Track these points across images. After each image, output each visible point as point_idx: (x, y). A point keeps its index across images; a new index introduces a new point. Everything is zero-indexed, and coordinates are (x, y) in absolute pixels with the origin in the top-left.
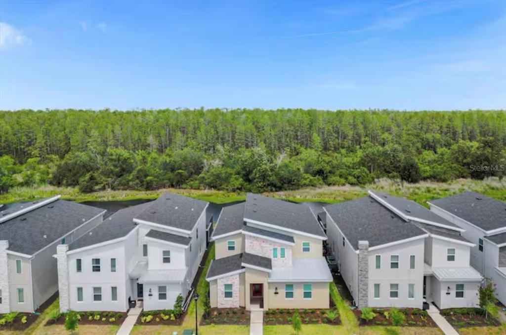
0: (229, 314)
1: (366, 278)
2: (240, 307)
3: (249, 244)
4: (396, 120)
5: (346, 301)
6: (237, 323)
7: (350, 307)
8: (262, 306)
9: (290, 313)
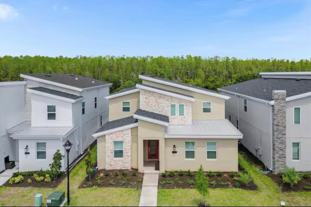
0: (117, 175)
1: (283, 134)
2: (132, 168)
3: (145, 100)
4: (255, 64)
5: (255, 166)
6: (125, 185)
7: (261, 171)
8: (157, 168)
9: (192, 176)
